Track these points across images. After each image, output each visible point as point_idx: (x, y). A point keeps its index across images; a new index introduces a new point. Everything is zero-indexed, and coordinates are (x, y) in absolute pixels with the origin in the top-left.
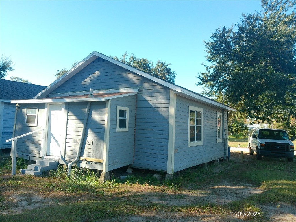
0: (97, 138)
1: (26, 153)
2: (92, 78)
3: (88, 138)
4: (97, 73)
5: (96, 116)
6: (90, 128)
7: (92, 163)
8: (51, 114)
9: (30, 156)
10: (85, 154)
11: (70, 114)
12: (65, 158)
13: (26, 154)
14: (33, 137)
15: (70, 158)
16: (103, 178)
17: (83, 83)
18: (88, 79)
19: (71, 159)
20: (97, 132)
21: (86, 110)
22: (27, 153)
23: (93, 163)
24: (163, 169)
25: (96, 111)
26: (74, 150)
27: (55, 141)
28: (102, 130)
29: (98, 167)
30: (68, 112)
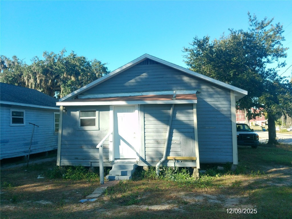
0: (185, 137)
1: (83, 160)
2: (139, 80)
3: (173, 138)
4: (144, 75)
5: (181, 117)
6: (175, 129)
7: (181, 162)
8: (118, 116)
9: (91, 162)
10: (171, 154)
11: (146, 115)
12: (145, 159)
13: (85, 161)
14: (94, 142)
15: (152, 158)
16: (198, 174)
17: (127, 84)
18: (133, 81)
19: (154, 160)
20: (185, 132)
21: (171, 112)
22: (86, 159)
23: (183, 161)
24: (229, 160)
25: (181, 112)
26: (157, 150)
27: (126, 144)
28: (191, 130)
29: (190, 165)
30: (144, 114)
